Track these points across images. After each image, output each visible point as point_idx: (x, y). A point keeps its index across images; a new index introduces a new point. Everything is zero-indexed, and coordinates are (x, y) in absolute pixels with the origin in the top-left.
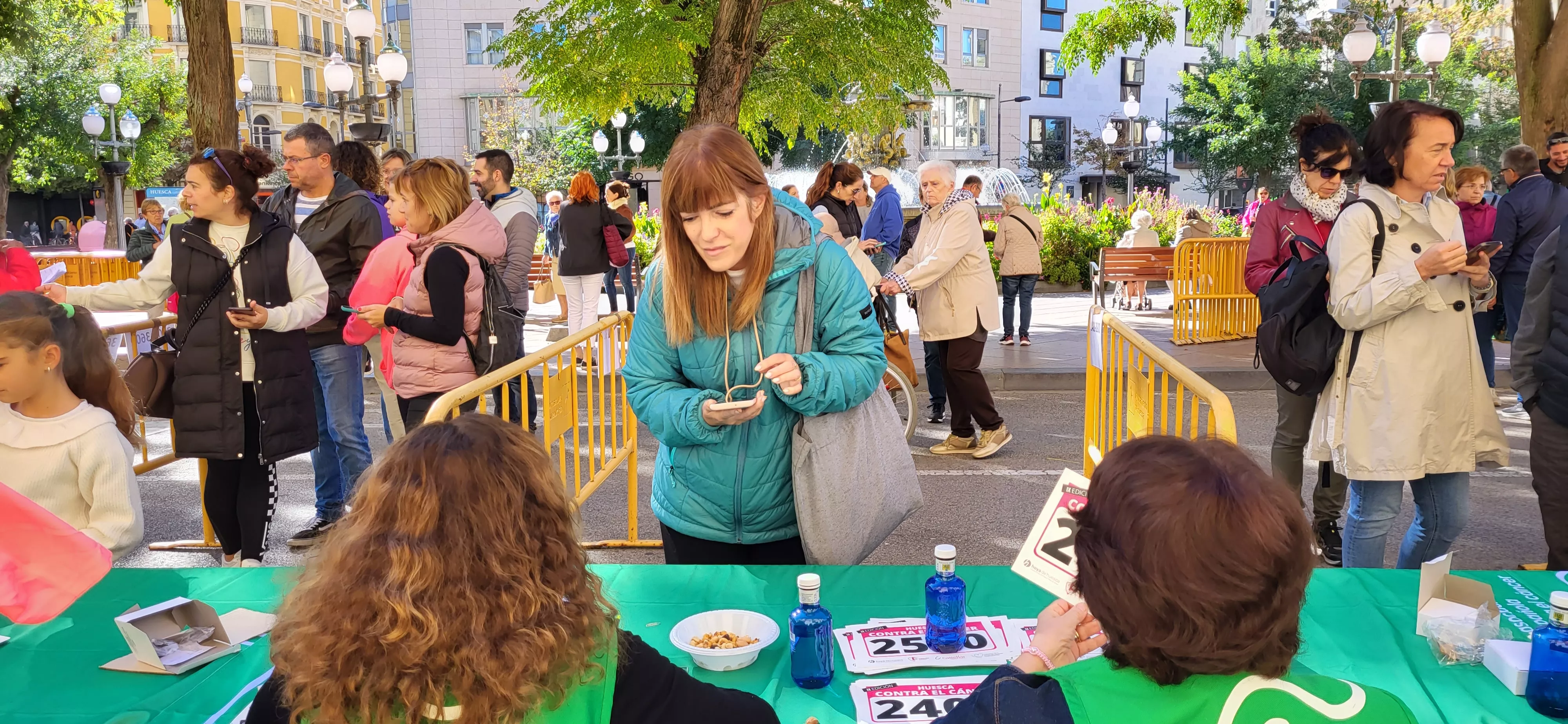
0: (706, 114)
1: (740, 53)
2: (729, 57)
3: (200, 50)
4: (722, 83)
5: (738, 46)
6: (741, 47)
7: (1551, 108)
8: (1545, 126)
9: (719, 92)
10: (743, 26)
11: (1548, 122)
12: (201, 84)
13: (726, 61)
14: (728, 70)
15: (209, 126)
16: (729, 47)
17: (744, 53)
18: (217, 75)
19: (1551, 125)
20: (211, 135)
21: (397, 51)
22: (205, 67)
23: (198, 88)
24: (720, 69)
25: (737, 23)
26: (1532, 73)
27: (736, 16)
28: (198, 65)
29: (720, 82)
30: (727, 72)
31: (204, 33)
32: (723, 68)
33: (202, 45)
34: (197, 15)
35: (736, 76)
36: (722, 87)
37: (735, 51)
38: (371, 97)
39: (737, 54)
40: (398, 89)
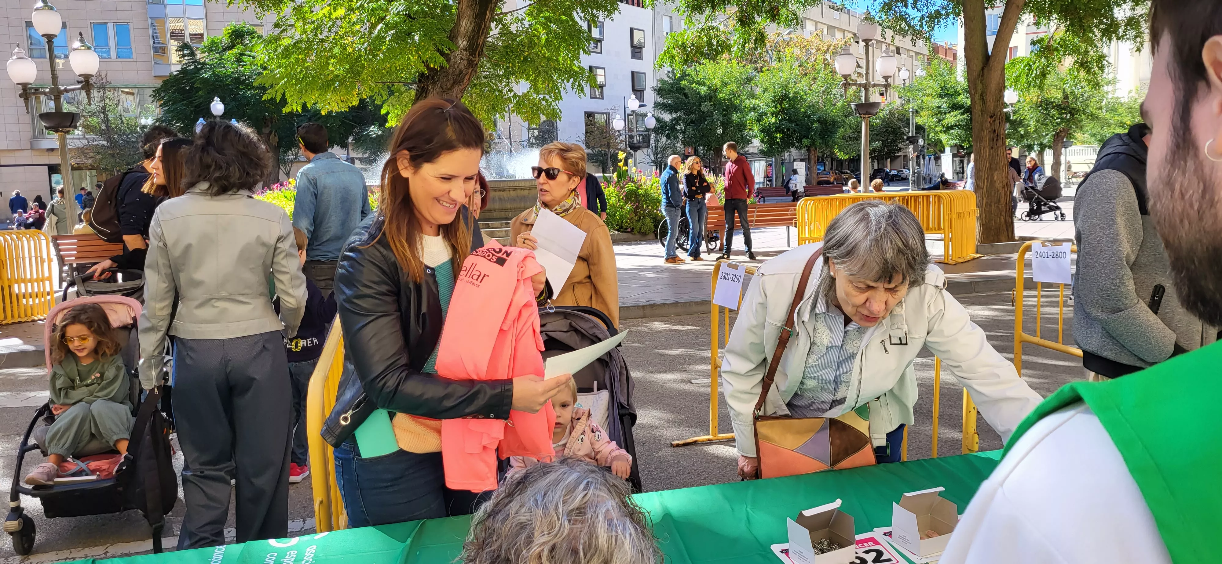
1: (474, 60)
2: (464, 62)
4: (454, 83)
6: (475, 54)
7: (992, 108)
8: (989, 120)
9: (450, 89)
10: (478, 38)
11: (991, 117)
13: (461, 66)
14: (461, 72)
16: (465, 54)
17: (477, 59)
19: (993, 119)
21: (89, 48)
24: (453, 72)
25: (473, 36)
26: (981, 85)
27: (473, 30)
29: (452, 82)
30: (460, 74)
32: (457, 71)
35: (467, 77)
36: (453, 86)
37: (471, 57)
38: (58, 89)
39: (471, 60)
40: (91, 82)
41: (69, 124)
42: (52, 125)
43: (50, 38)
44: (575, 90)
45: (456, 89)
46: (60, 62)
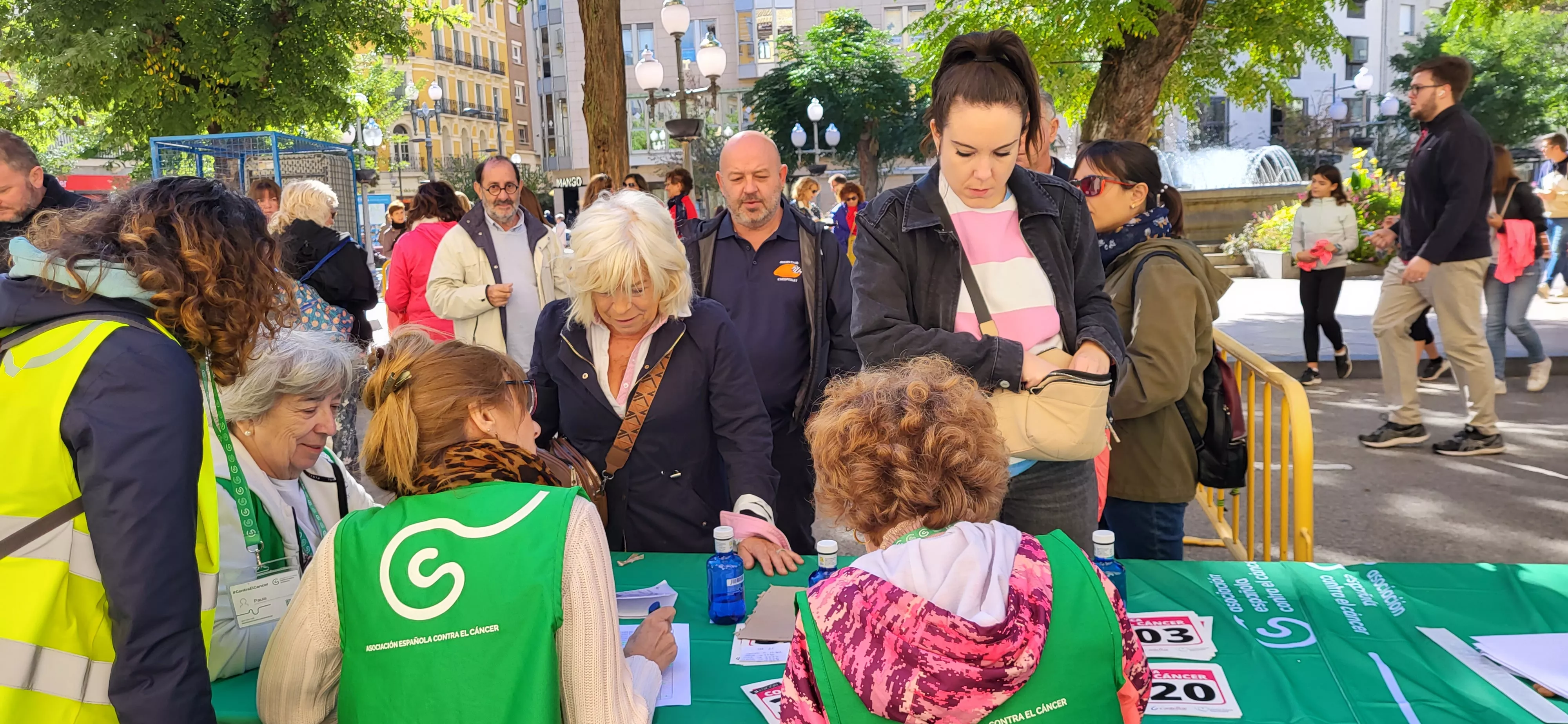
0: (1127, 90)
1: (1190, 23)
2: (1177, 28)
3: (598, 47)
4: (1158, 57)
5: (1189, 16)
6: (1193, 16)
9: (1151, 66)
12: (599, 82)
13: (1171, 33)
14: (1170, 41)
15: (605, 124)
16: (1179, 17)
17: (1195, 22)
18: (613, 71)
20: (608, 133)
21: (717, 45)
22: (603, 64)
23: (596, 86)
24: (1159, 43)
28: (596, 62)
29: (1155, 56)
30: (1167, 45)
31: (601, 30)
32: (1165, 40)
33: (600, 42)
34: (595, 12)
35: (1177, 48)
36: (1156, 61)
37: (1186, 20)
38: (685, 93)
39: (1187, 24)
40: (718, 82)
41: (693, 132)
42: (677, 133)
43: (677, 36)
44: (1316, 59)
45: (1160, 65)
46: (686, 62)
